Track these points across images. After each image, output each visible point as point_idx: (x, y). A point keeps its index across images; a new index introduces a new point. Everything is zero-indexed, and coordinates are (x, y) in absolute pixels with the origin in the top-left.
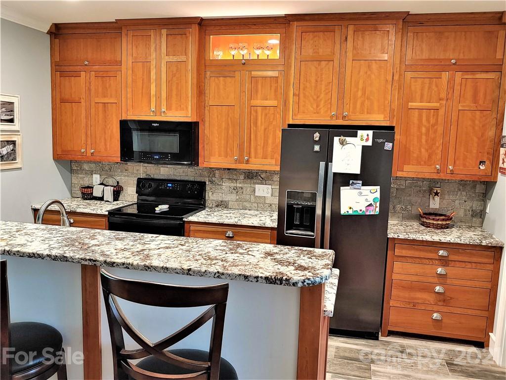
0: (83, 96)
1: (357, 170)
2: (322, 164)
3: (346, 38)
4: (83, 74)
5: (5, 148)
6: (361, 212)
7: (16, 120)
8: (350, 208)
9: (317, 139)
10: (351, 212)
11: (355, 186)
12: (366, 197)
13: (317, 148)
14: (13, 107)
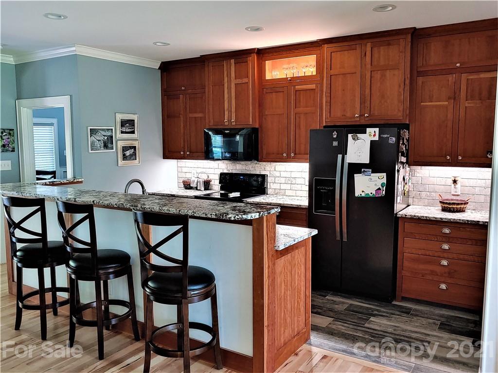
0: (182, 112)
1: (367, 160)
2: (340, 157)
3: (366, 54)
4: (181, 96)
5: (128, 151)
6: (372, 195)
7: (136, 132)
8: (363, 192)
9: (335, 136)
10: (363, 195)
11: (366, 173)
12: (376, 182)
13: (335, 144)
14: (134, 123)
